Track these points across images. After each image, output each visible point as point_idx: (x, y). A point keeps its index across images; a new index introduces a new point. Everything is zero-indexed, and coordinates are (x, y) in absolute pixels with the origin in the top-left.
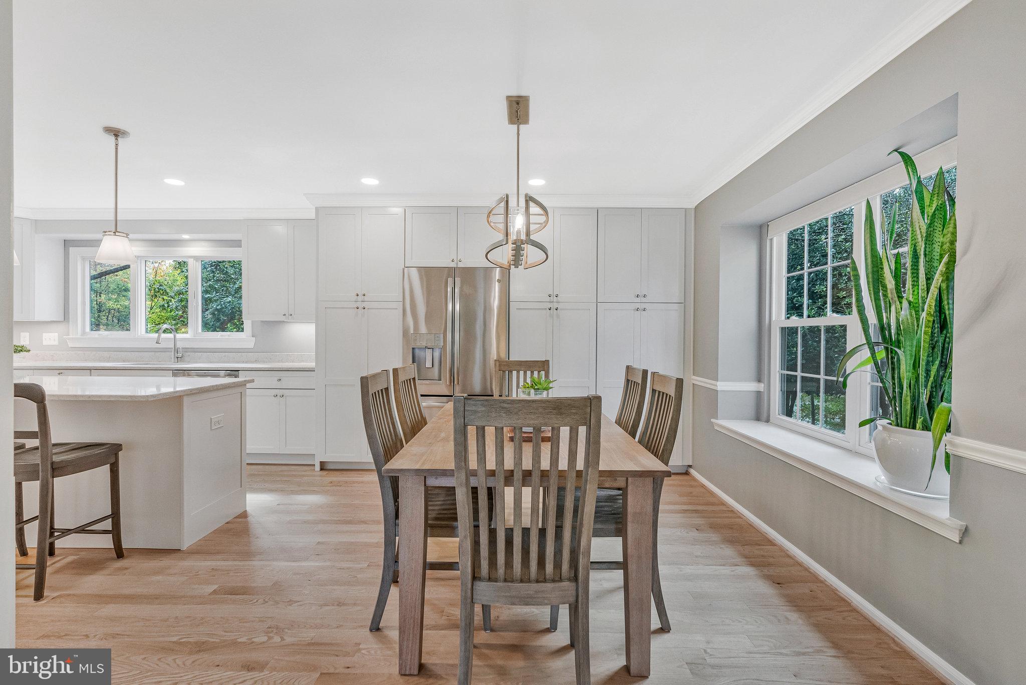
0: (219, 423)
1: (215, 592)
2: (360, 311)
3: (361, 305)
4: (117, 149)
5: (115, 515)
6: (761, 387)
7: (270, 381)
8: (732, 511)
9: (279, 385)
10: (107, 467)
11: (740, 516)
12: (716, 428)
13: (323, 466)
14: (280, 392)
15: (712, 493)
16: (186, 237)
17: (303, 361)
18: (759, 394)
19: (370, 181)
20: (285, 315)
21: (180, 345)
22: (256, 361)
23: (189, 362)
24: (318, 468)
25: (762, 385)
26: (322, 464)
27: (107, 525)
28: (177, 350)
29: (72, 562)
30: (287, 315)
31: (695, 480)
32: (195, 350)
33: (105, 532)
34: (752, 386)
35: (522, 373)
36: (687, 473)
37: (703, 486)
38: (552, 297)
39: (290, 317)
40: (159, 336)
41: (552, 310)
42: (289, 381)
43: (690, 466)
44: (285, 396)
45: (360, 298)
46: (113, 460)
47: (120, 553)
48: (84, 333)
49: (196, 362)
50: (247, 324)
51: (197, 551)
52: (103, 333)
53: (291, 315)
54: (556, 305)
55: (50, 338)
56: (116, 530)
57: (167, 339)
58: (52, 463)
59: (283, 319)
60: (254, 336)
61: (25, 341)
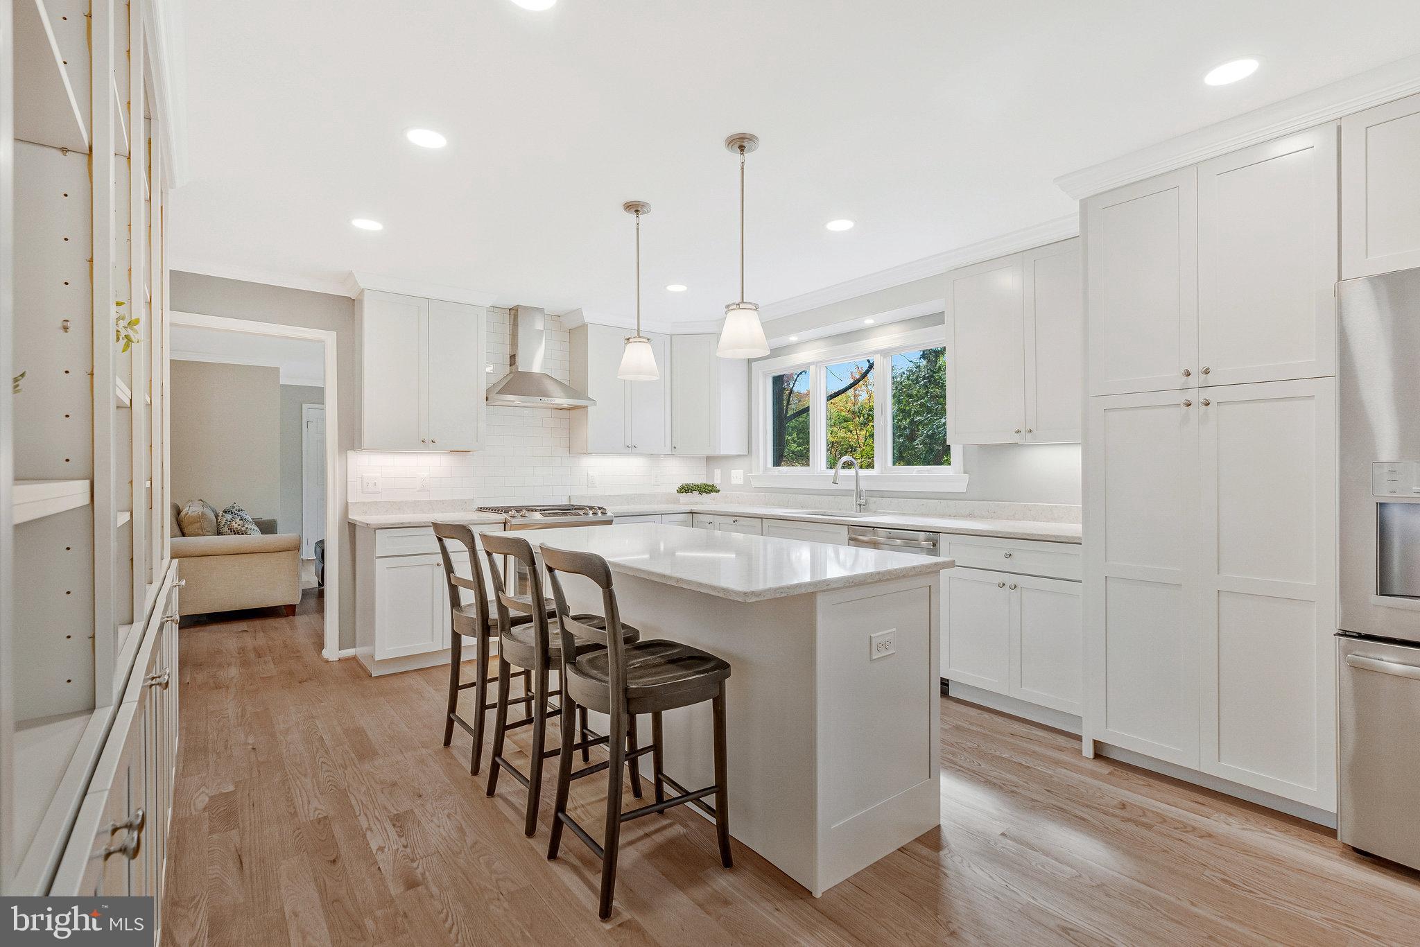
0: (885, 645)
2: (1197, 410)
3: (1195, 396)
5: (720, 788)
7: (993, 555)
9: (1006, 565)
10: (709, 704)
13: (1100, 752)
14: (1010, 580)
16: (869, 321)
17: (1054, 520)
20: (1019, 432)
21: (863, 486)
22: (971, 516)
23: (875, 512)
24: (1088, 751)
26: (1097, 745)
28: (859, 494)
30: (1023, 432)
32: (882, 494)
33: (709, 809)
39: (1029, 435)
40: (836, 473)
42: (1029, 558)
44: (1018, 589)
45: (1193, 381)
46: (716, 692)
48: (766, 469)
49: (884, 514)
50: (955, 453)
52: (784, 469)
53: (1031, 431)
55: (737, 475)
56: (721, 811)
57: (847, 478)
58: (626, 690)
59: (1016, 439)
60: (965, 472)
61: (717, 481)
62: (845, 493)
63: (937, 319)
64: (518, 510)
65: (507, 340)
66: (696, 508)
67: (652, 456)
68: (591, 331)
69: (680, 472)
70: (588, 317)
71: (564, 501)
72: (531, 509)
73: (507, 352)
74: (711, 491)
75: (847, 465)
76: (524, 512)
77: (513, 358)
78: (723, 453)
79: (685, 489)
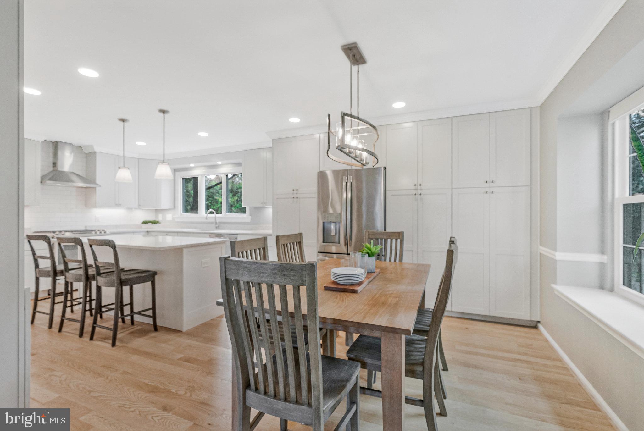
0: (206, 263)
1: (180, 359)
2: (295, 200)
3: (295, 196)
4: (164, 120)
5: (154, 308)
6: (605, 259)
8: (566, 368)
10: (150, 283)
11: (573, 375)
12: (556, 292)
15: (552, 349)
18: (602, 265)
19: (295, 120)
21: (218, 220)
25: (605, 257)
27: (150, 313)
28: (216, 223)
29: (138, 330)
31: (541, 334)
32: (224, 223)
33: (150, 316)
34: (595, 258)
35: (394, 241)
36: (536, 327)
37: (547, 341)
38: (416, 186)
39: (265, 205)
40: (207, 216)
41: (416, 196)
43: (539, 322)
45: (295, 192)
46: (152, 280)
47: (156, 328)
48: (180, 214)
49: (224, 230)
50: (247, 210)
51: (189, 334)
52: (188, 215)
53: (266, 203)
54: (419, 192)
55: (169, 216)
56: (154, 317)
57: (212, 218)
58: (121, 279)
59: (261, 205)
60: (250, 215)
61: (160, 218)
62: (212, 223)
63: (239, 164)
64: (60, 232)
65: (51, 155)
66: (149, 230)
67: (129, 209)
68: (97, 154)
69: (141, 215)
70: (96, 149)
71: (83, 228)
72: (66, 231)
73: (51, 160)
74: (157, 223)
75: (212, 213)
76: (63, 233)
77: (54, 164)
78: (162, 208)
79: (145, 222)
